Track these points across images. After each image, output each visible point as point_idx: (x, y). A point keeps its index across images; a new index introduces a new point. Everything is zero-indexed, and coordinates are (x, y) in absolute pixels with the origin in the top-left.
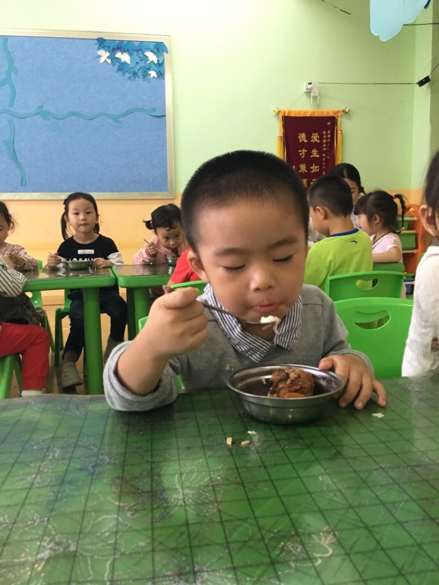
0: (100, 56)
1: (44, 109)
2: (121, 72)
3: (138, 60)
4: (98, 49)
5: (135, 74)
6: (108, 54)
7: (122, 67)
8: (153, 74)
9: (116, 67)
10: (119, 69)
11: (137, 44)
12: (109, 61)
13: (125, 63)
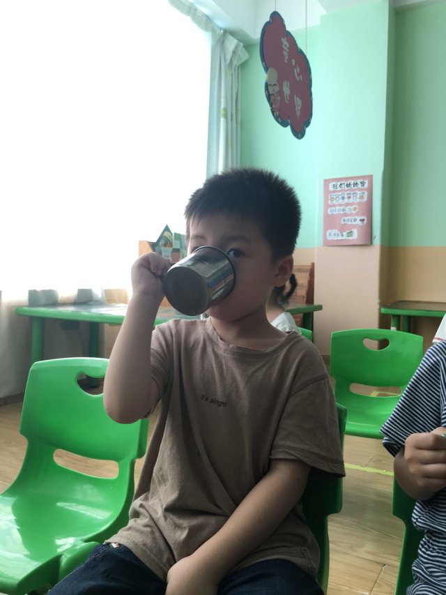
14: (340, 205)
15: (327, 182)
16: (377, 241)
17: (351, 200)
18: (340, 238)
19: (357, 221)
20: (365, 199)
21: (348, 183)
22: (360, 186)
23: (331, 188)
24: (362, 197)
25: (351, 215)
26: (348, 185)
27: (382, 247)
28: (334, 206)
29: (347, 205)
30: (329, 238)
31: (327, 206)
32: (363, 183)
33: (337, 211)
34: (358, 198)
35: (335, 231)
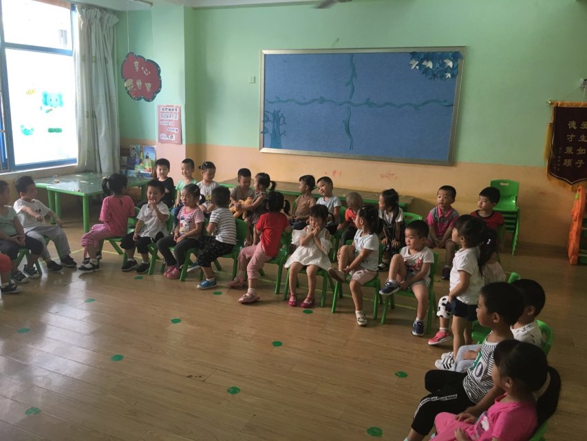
0: (412, 65)
1: (370, 101)
2: (425, 75)
3: (438, 65)
4: (411, 59)
5: (434, 76)
6: (417, 63)
7: (426, 71)
8: (449, 75)
9: (422, 71)
10: (423, 73)
11: (439, 53)
12: (418, 67)
13: (429, 67)
14: (166, 120)
15: (159, 107)
16: (184, 142)
17: (171, 118)
18: (167, 139)
19: (175, 131)
20: (177, 119)
21: (169, 108)
22: (175, 111)
23: (161, 111)
24: (176, 118)
25: (172, 126)
26: (170, 110)
27: (186, 145)
28: (163, 120)
29: (170, 121)
30: (162, 139)
31: (160, 121)
32: (176, 110)
33: (164, 123)
34: (175, 118)
35: (164, 135)
